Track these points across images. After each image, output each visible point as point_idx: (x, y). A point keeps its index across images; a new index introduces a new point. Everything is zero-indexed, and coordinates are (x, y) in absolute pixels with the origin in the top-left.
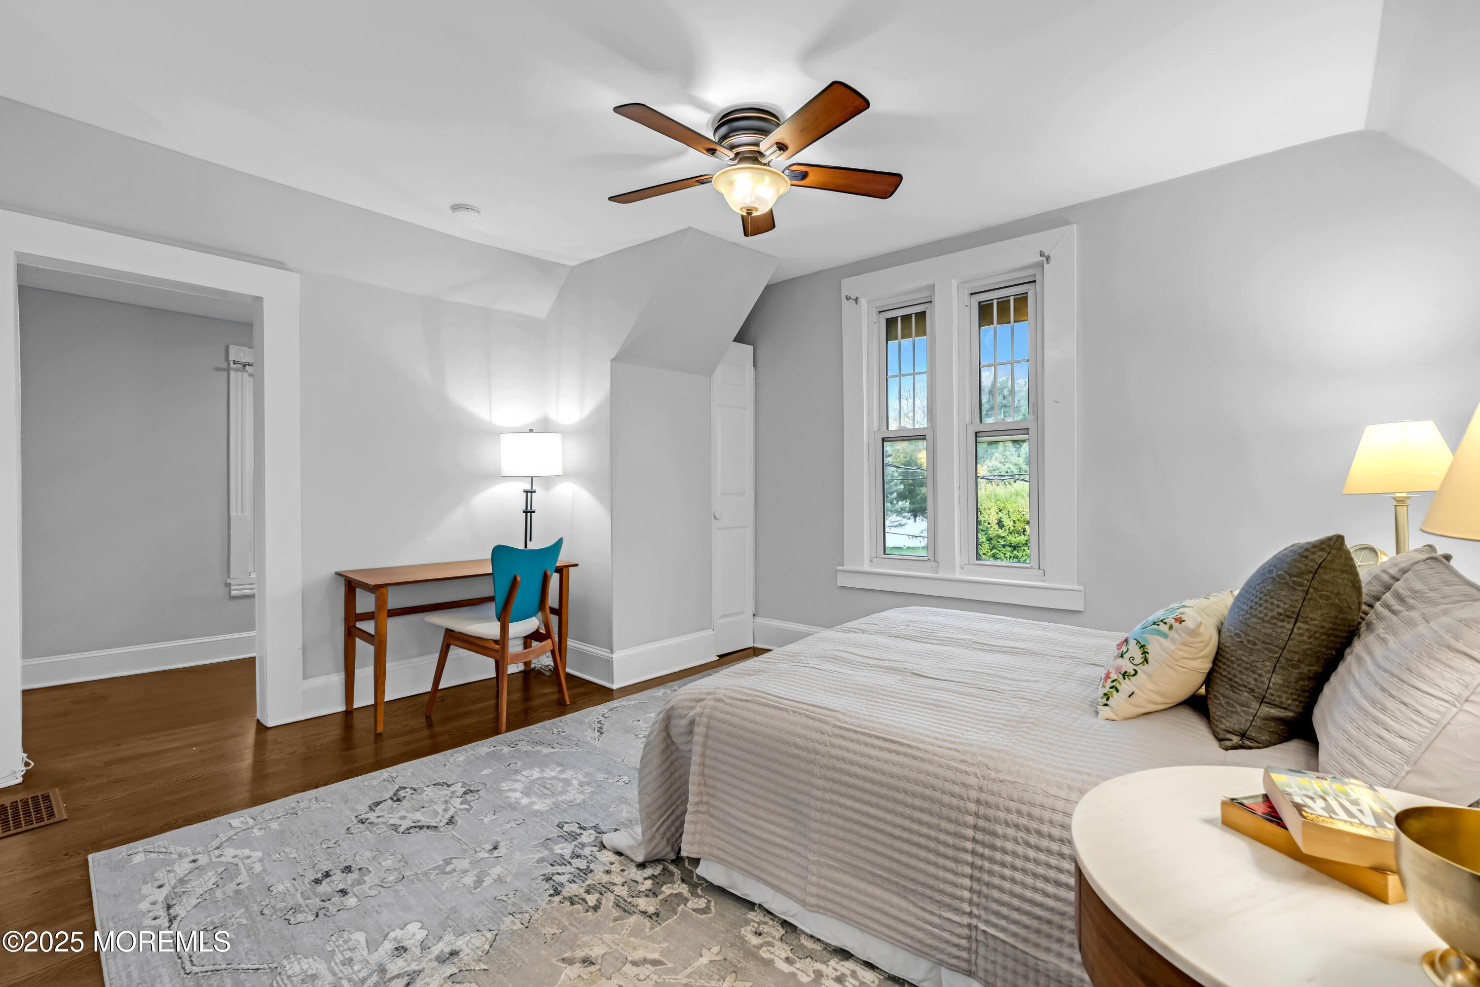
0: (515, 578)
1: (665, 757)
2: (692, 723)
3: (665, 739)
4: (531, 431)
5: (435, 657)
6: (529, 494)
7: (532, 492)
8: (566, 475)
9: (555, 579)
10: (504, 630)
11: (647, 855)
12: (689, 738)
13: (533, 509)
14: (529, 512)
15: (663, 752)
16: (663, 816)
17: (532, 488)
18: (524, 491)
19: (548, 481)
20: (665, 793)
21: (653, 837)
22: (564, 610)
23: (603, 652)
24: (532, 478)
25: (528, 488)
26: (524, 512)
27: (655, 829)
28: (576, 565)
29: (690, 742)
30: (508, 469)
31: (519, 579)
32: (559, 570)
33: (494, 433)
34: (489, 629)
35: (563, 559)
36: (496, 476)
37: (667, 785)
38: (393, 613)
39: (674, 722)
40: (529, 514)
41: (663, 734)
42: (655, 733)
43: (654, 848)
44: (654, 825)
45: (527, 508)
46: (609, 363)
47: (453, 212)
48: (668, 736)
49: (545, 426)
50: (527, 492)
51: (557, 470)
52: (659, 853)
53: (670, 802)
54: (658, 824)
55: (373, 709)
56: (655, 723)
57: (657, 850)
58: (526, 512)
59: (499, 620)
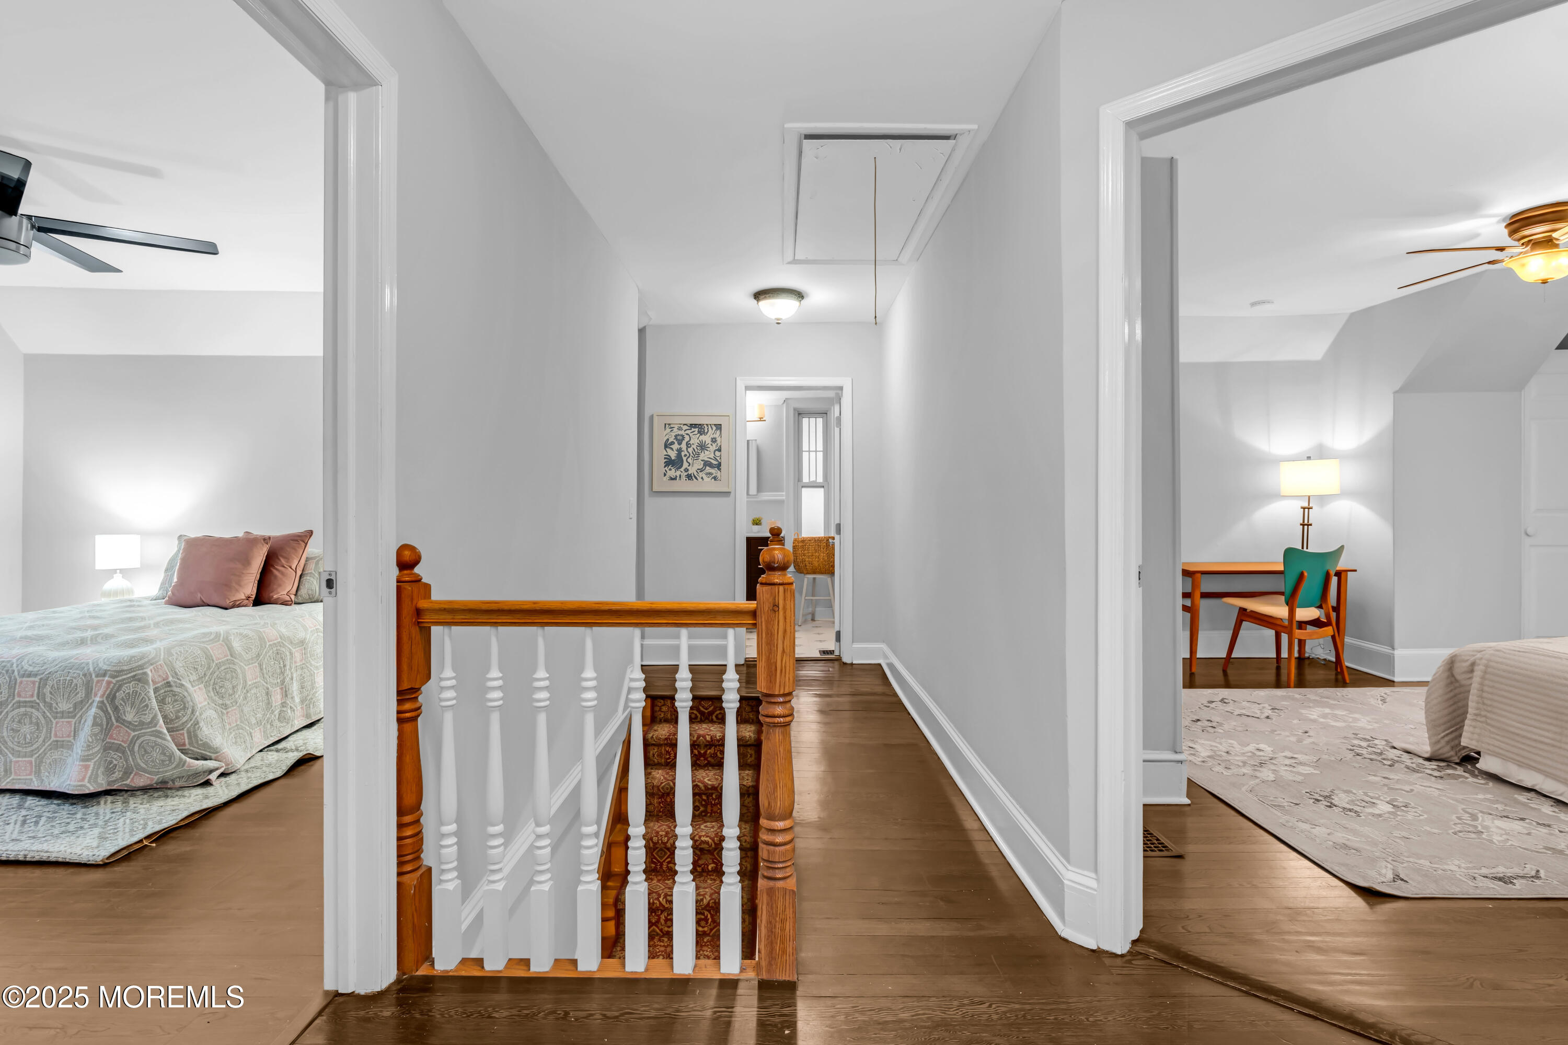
0: (1302, 574)
1: (1449, 689)
2: (1473, 664)
3: (1448, 677)
4: (1309, 458)
5: (1229, 634)
6: (1306, 510)
7: (1309, 509)
8: (1345, 494)
9: (1334, 580)
10: (1292, 612)
11: (1433, 753)
12: (1470, 675)
13: (1310, 522)
14: (1305, 525)
15: (1448, 685)
16: (1449, 729)
17: (1309, 505)
18: (1302, 508)
19: (1324, 499)
20: (1449, 714)
21: (1438, 742)
22: (1342, 608)
23: (1385, 649)
24: (1309, 497)
25: (1306, 505)
26: (1301, 525)
27: (1440, 736)
28: (1355, 571)
29: (1471, 678)
30: (1285, 489)
31: (1306, 574)
32: (1339, 574)
33: (1277, 461)
34: (1279, 610)
35: (1341, 565)
36: (1276, 496)
37: (1451, 709)
38: (1205, 595)
39: (1457, 665)
40: (1306, 527)
41: (1446, 674)
42: (1440, 673)
43: (1439, 749)
44: (1439, 734)
45: (1304, 521)
46: (1392, 396)
47: (1252, 307)
48: (1453, 676)
49: (1320, 453)
50: (1304, 508)
51: (1334, 489)
52: (1444, 754)
53: (1453, 722)
54: (1443, 734)
55: (1189, 661)
56: (1441, 667)
57: (1441, 751)
58: (1303, 525)
59: (1287, 605)
